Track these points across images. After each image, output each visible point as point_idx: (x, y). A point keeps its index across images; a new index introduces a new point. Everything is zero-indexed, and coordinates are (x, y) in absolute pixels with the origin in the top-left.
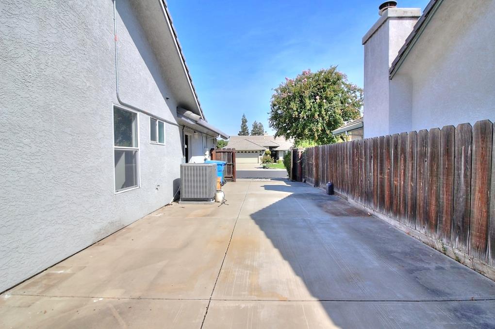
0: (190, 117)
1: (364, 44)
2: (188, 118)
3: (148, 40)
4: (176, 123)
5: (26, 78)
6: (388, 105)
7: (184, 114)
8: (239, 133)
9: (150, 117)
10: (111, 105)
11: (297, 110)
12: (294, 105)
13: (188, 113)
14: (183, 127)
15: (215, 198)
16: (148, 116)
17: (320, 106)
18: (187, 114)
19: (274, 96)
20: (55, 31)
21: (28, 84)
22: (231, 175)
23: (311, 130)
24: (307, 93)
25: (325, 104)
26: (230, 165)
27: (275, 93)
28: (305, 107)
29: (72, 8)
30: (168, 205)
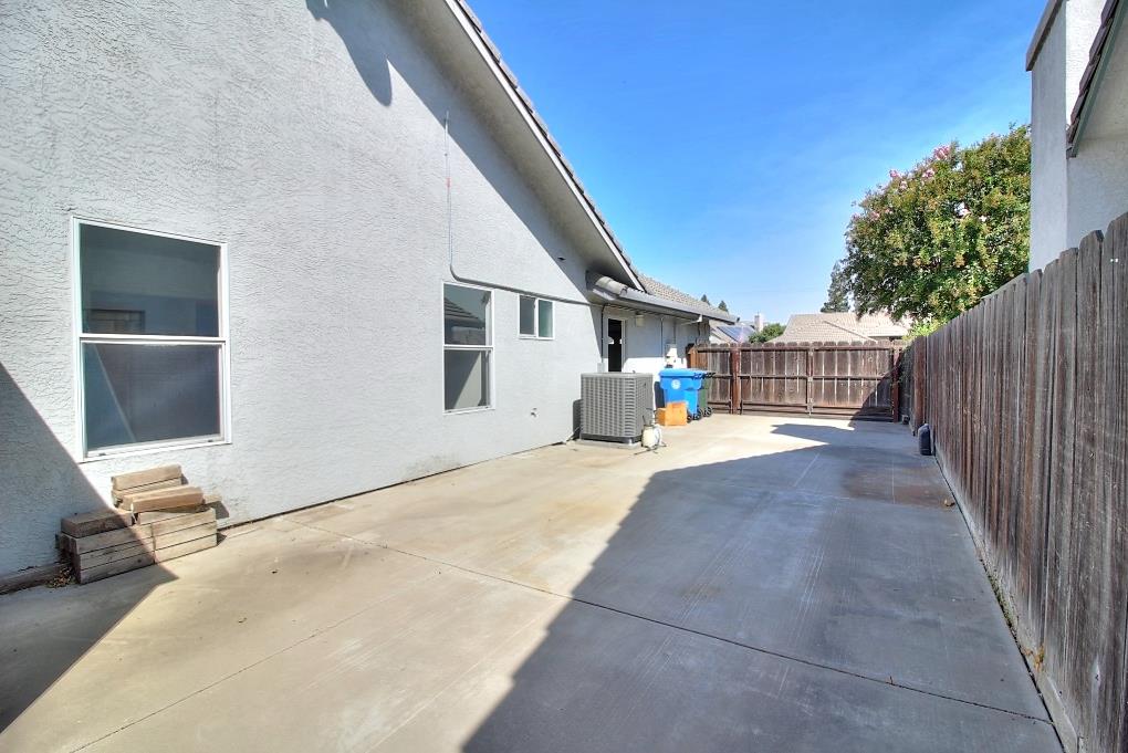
0: (608, 288)
1: (1028, 69)
2: (602, 289)
3: (516, 169)
4: (586, 301)
5: (311, 264)
6: (1065, 225)
7: (597, 284)
8: (823, 306)
9: (518, 295)
10: (440, 285)
11: (907, 249)
12: (895, 238)
13: (605, 280)
14: (599, 306)
15: (640, 439)
16: (514, 294)
17: (973, 232)
18: (602, 283)
19: (856, 219)
20: (349, 197)
21: (312, 272)
22: (728, 400)
23: (947, 295)
24: (933, 205)
25: (984, 227)
26: (726, 378)
27: (860, 212)
28: (930, 240)
29: (374, 160)
30: (561, 443)
